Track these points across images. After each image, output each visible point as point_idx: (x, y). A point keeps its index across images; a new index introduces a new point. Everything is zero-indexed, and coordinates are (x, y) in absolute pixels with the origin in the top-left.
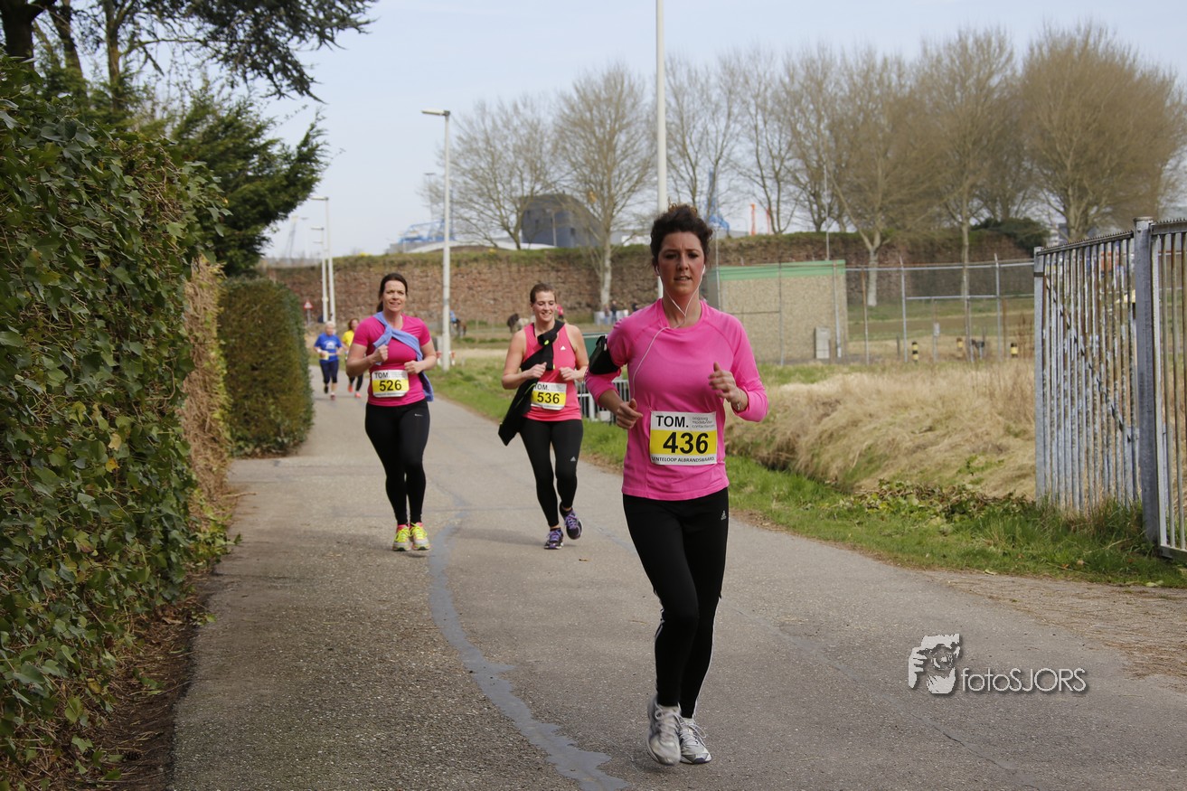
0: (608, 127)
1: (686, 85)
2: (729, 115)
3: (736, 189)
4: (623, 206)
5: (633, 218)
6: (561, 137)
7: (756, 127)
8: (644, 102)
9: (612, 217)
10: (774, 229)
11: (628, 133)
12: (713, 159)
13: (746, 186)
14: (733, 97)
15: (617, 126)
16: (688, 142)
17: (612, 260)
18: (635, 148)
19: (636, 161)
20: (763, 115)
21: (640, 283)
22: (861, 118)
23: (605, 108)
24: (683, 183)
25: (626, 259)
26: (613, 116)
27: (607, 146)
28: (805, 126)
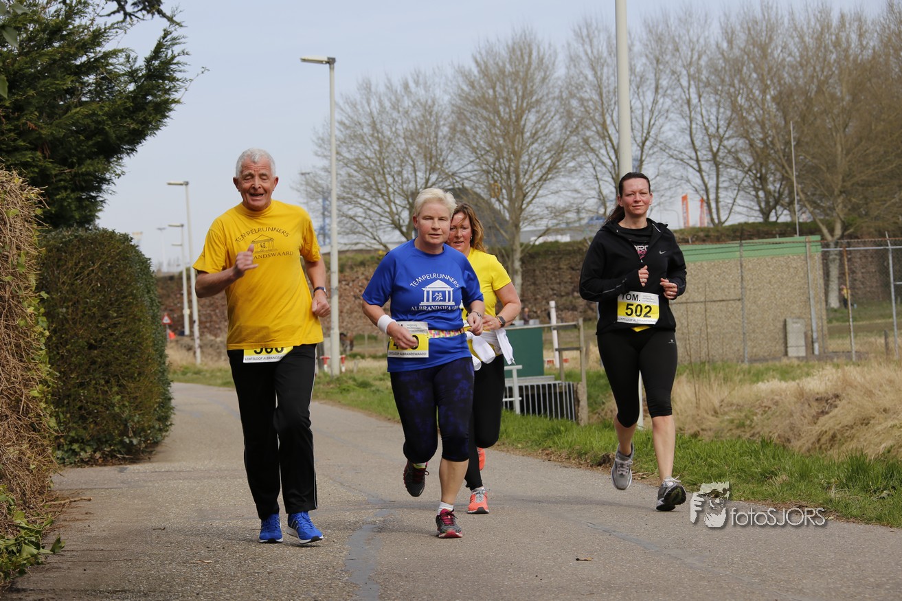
0: (514, 105)
1: (605, 54)
2: (657, 88)
3: (666, 174)
4: (534, 197)
5: (546, 212)
6: (459, 118)
7: (689, 102)
8: (556, 75)
9: (521, 210)
10: (712, 220)
11: (538, 112)
12: (639, 140)
13: (678, 171)
14: (661, 67)
15: (525, 105)
16: (608, 121)
17: (522, 260)
18: (547, 130)
19: (548, 145)
20: (698, 88)
21: (556, 286)
22: (814, 87)
23: (510, 83)
24: (604, 169)
25: (537, 260)
26: (520, 94)
27: (513, 128)
28: (748, 99)
